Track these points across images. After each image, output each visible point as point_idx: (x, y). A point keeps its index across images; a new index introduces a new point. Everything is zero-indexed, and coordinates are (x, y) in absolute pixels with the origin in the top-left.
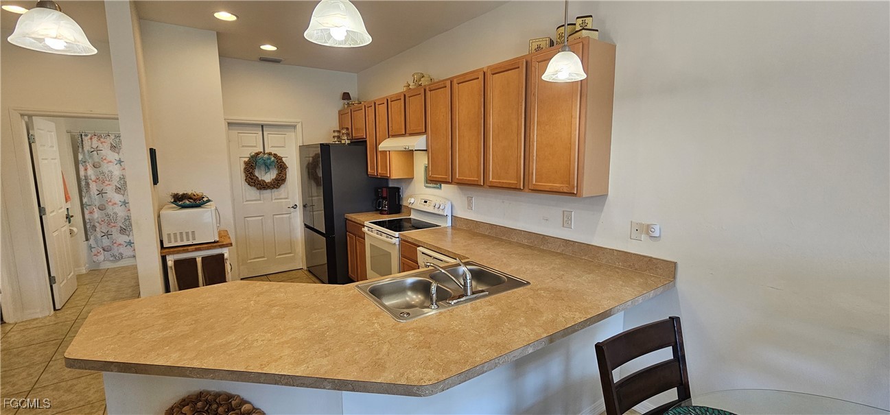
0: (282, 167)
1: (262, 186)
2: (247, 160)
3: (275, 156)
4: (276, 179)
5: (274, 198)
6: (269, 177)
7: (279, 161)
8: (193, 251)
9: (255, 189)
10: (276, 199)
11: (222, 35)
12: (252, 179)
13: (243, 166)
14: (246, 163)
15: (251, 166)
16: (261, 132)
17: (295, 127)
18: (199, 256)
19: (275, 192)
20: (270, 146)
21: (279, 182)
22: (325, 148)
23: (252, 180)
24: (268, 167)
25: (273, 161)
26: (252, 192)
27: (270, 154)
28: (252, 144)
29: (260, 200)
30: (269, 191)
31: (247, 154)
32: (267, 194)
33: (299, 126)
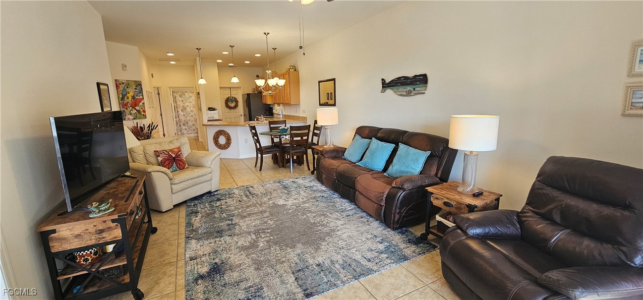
0: (237, 102)
1: (230, 108)
2: (226, 99)
3: (235, 98)
5: (234, 112)
6: (233, 105)
7: (236, 100)
11: (219, 65)
13: (225, 101)
15: (227, 101)
16: (230, 90)
19: (235, 110)
20: (233, 95)
21: (236, 107)
22: (248, 95)
23: (227, 106)
24: (232, 102)
25: (234, 100)
26: (228, 110)
27: (233, 97)
28: (227, 94)
29: (230, 113)
31: (226, 97)
32: (232, 110)
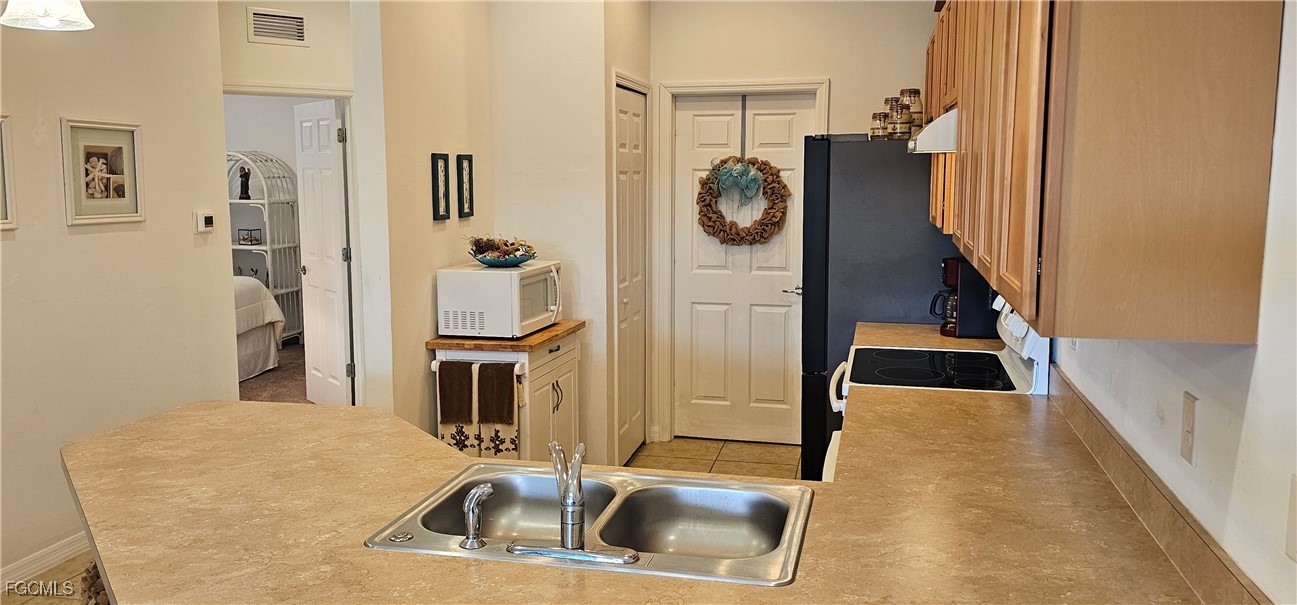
1: (729, 235)
2: (704, 175)
3: (764, 167)
4: (761, 223)
5: (755, 266)
6: (745, 215)
7: (770, 179)
8: (470, 349)
9: (717, 241)
10: (760, 268)
12: (710, 219)
13: (697, 188)
14: (704, 183)
15: (712, 189)
16: (740, 112)
17: (812, 94)
18: (478, 358)
19: (760, 253)
20: (757, 144)
21: (768, 229)
23: (712, 222)
24: (746, 194)
25: (754, 180)
27: (753, 162)
28: (719, 139)
29: (725, 267)
30: (745, 248)
31: (706, 162)
32: (741, 254)
33: (822, 93)
